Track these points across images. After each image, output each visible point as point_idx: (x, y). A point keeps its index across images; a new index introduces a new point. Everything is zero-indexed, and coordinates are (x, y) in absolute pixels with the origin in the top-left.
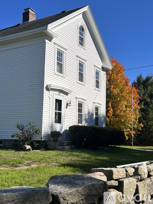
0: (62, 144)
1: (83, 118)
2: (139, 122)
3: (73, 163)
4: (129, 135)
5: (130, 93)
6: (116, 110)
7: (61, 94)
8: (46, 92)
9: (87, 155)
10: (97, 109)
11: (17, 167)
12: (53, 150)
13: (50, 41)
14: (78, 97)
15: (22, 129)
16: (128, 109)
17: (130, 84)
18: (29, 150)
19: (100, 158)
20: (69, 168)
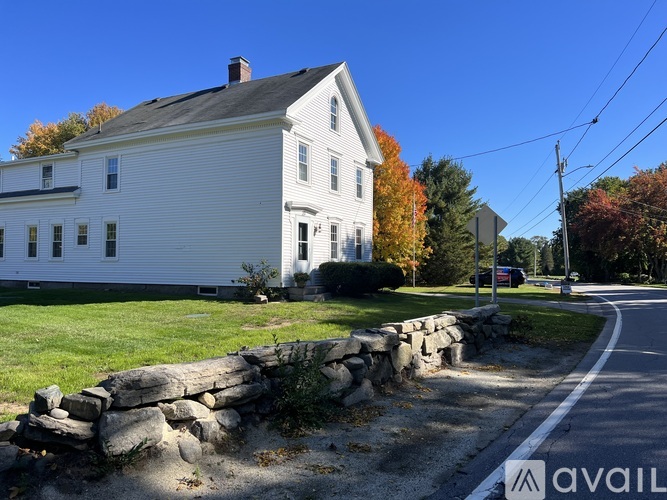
0: (311, 292)
1: (339, 247)
2: (426, 245)
3: (336, 318)
4: (409, 268)
5: (411, 192)
6: (386, 224)
7: (307, 214)
8: (285, 213)
9: (352, 308)
10: (359, 232)
11: (264, 326)
12: (300, 301)
13: (289, 130)
14: (331, 215)
15: (251, 271)
16: (407, 222)
17: (410, 176)
18: (265, 302)
19: (370, 310)
20: (334, 326)
